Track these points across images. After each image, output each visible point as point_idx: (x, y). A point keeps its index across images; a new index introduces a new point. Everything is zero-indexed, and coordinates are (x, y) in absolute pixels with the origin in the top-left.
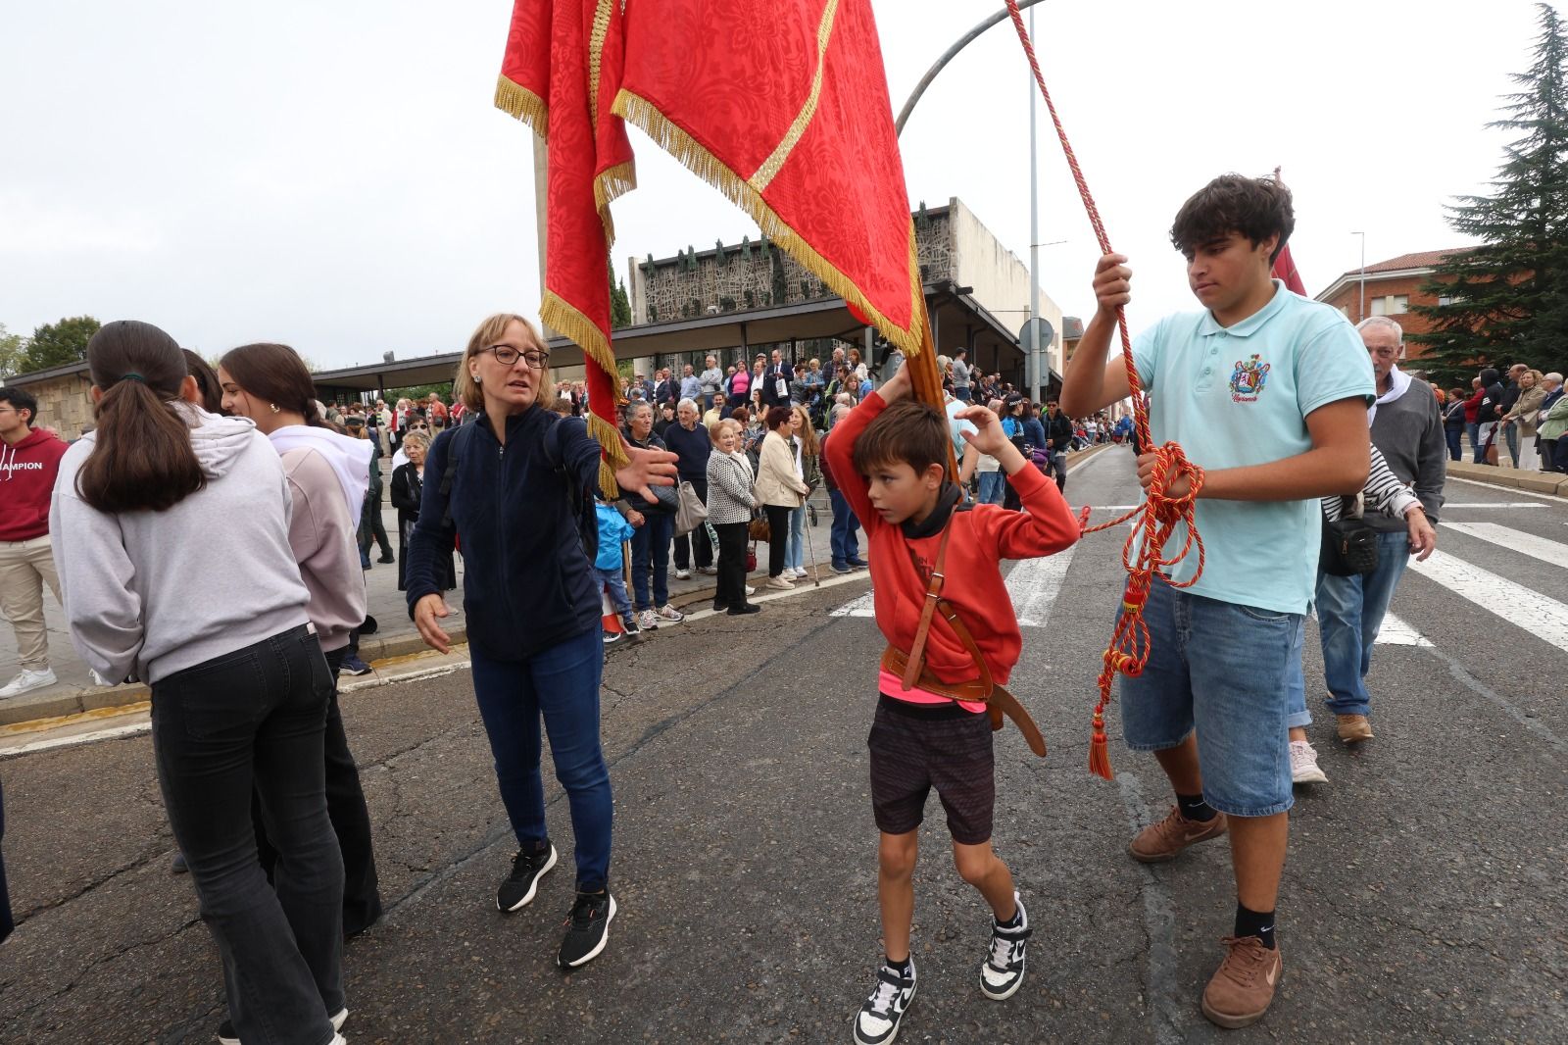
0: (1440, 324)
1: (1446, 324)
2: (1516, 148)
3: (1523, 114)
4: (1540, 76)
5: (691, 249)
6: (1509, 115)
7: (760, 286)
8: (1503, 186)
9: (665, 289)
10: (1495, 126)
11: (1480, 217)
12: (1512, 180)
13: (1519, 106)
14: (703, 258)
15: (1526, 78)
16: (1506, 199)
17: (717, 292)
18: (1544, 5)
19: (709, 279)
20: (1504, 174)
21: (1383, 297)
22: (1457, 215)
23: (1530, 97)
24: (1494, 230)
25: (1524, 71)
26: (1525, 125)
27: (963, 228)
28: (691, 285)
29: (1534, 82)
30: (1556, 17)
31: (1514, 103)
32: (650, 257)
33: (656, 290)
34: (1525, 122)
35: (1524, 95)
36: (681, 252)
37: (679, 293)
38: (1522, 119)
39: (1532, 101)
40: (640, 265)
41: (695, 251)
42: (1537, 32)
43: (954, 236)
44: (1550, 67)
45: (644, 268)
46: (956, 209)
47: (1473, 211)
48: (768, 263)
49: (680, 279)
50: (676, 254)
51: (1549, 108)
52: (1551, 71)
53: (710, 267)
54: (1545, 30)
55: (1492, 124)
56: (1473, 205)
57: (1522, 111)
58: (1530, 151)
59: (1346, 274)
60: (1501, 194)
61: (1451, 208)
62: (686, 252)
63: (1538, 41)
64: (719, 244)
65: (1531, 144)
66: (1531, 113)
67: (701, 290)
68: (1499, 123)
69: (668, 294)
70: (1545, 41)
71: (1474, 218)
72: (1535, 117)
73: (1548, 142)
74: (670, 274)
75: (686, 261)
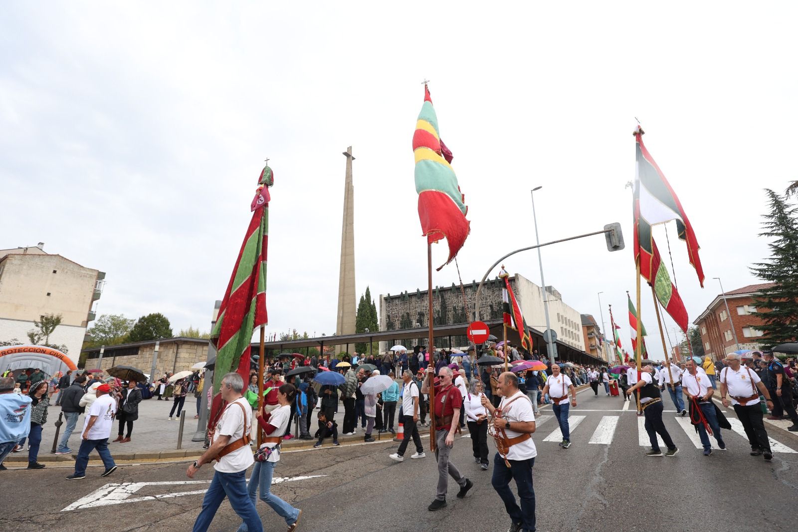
0: (768, 321)
1: (771, 321)
2: (776, 244)
3: (775, 230)
4: (776, 216)
5: (406, 292)
6: (769, 231)
7: (435, 307)
8: (776, 260)
9: (394, 307)
10: (764, 235)
11: (770, 273)
12: (780, 257)
13: (772, 227)
14: (411, 296)
15: (770, 216)
16: (780, 265)
17: (417, 309)
18: (768, 190)
19: (413, 303)
20: (774, 254)
21: (743, 306)
22: (758, 272)
23: (775, 223)
24: (778, 278)
25: (769, 214)
26: (777, 234)
27: (521, 286)
28: (406, 306)
29: (774, 218)
30: (775, 194)
31: (769, 225)
32: (389, 294)
33: (391, 308)
34: (777, 233)
35: (772, 223)
36: (402, 293)
37: (400, 310)
38: (775, 232)
39: (777, 225)
40: (384, 298)
41: (408, 292)
42: (769, 200)
43: (518, 289)
44: (780, 212)
45: (386, 299)
46: (518, 278)
47: (765, 270)
48: (439, 298)
49: (401, 304)
50: (400, 294)
51: (786, 228)
52: (781, 214)
53: (414, 299)
54: (772, 198)
55: (762, 234)
56: (766, 267)
57: (773, 229)
58: (784, 245)
59: (719, 296)
60: (778, 263)
61: (755, 269)
62: (404, 293)
63: (771, 203)
64: (418, 290)
65: (783, 242)
66: (779, 230)
67: (410, 309)
68: (765, 234)
69: (395, 310)
70: (774, 202)
71: (767, 273)
72: (780, 231)
73: (791, 241)
74: (397, 301)
75: (404, 297)
